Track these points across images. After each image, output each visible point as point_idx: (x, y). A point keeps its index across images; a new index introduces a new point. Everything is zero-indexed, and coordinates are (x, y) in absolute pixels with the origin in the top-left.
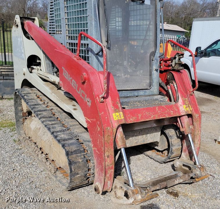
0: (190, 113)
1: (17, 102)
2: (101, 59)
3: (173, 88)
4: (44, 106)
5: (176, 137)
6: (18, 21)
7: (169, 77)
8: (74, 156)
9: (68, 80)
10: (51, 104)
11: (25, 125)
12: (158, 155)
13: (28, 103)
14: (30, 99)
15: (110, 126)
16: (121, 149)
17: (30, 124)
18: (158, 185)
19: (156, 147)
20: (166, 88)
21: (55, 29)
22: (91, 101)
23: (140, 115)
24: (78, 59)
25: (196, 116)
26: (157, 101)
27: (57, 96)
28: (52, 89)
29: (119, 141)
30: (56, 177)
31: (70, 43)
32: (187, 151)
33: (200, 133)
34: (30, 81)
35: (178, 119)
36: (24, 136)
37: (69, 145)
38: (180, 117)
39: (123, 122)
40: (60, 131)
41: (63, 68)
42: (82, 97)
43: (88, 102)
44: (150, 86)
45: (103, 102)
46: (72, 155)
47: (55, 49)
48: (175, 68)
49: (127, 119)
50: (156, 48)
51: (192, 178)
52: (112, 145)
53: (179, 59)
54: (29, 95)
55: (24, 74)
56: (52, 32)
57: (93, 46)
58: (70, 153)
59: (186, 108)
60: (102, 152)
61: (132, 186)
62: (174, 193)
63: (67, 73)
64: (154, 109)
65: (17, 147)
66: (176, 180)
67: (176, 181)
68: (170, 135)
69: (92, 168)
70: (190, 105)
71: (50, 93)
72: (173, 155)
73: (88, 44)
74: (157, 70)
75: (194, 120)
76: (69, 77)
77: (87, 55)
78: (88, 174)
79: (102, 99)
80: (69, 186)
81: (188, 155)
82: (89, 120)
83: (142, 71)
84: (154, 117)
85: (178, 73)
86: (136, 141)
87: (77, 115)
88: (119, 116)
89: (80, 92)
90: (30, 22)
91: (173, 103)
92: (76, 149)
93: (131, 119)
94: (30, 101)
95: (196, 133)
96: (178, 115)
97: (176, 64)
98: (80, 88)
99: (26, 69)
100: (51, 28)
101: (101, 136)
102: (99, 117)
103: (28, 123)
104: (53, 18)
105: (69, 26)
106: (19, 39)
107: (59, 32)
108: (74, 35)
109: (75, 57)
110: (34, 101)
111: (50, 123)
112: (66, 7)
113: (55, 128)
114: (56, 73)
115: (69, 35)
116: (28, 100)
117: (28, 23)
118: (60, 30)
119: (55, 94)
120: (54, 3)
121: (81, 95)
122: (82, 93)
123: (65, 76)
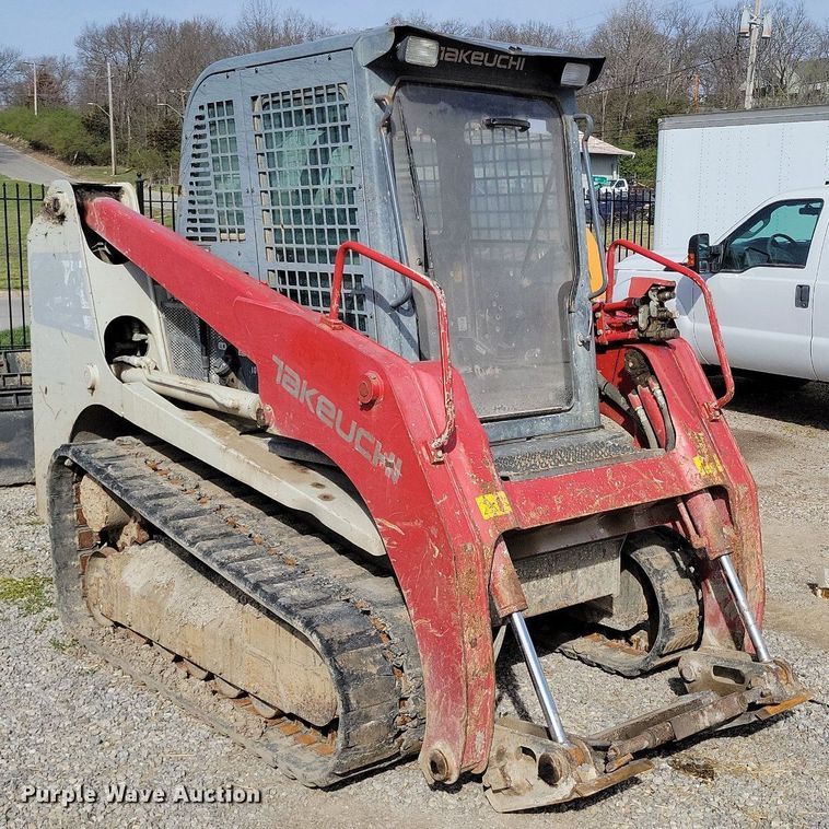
0: (718, 481)
1: (59, 493)
2: (410, 322)
3: (650, 399)
4: (191, 498)
5: (676, 575)
6: (67, 200)
7: (631, 365)
8: (352, 654)
9: (302, 400)
10: (209, 488)
11: (98, 579)
12: (615, 649)
13: (127, 491)
14: (131, 478)
15: (473, 540)
16: (510, 616)
17: (121, 571)
18: (645, 733)
19: (604, 619)
20: (622, 401)
21: (216, 225)
22: (400, 462)
23: (558, 500)
24: (334, 329)
25: (738, 491)
26: (603, 450)
27: (250, 459)
28: (219, 433)
29: (502, 588)
30: (272, 748)
31: (281, 274)
32: (722, 618)
33: (759, 550)
34: (121, 415)
35: (681, 506)
37: (328, 621)
38: (685, 498)
39: (511, 525)
40: (281, 579)
41: (275, 358)
42: (364, 453)
43: (391, 465)
44: (569, 402)
45: (442, 462)
46: (343, 652)
47: (238, 298)
48: (648, 335)
49: (519, 514)
50: (579, 269)
51: (753, 707)
52: (482, 604)
53: (661, 304)
54: (120, 462)
55: (92, 389)
56: (200, 234)
57: (381, 282)
58: (336, 647)
59: (704, 464)
60: (453, 629)
61: (560, 739)
62: (698, 766)
63: (297, 377)
64: (601, 474)
65: (77, 667)
66: (703, 715)
67: (701, 717)
68: (656, 567)
69: (412, 695)
70: (715, 456)
71: (221, 449)
72: (673, 641)
73: (362, 276)
74: (586, 344)
75: (735, 508)
76: (304, 388)
77: (356, 312)
78: (399, 719)
79: (440, 453)
80: (337, 766)
81: (727, 632)
82: (393, 527)
83: (538, 350)
84: (604, 504)
85: (663, 350)
86: (541, 597)
87: (340, 517)
88: (496, 506)
89: (355, 436)
90: (108, 199)
91: (656, 451)
92: (354, 631)
93: (533, 515)
94: (134, 482)
95: (747, 550)
96: (680, 493)
97: (650, 319)
98: (354, 424)
99: (100, 370)
100: (194, 221)
101: (447, 576)
102: (435, 511)
103: (113, 568)
104: (205, 188)
105: (276, 215)
106: (66, 263)
107: (233, 236)
108: (299, 246)
109: (322, 321)
110: (146, 482)
111: (235, 554)
112: (262, 154)
113: (259, 569)
114: (223, 376)
115: (279, 245)
116: (122, 482)
117: (100, 207)
118: (236, 227)
119: (237, 450)
120: (209, 137)
121: (358, 448)
122: (363, 437)
123: (284, 385)
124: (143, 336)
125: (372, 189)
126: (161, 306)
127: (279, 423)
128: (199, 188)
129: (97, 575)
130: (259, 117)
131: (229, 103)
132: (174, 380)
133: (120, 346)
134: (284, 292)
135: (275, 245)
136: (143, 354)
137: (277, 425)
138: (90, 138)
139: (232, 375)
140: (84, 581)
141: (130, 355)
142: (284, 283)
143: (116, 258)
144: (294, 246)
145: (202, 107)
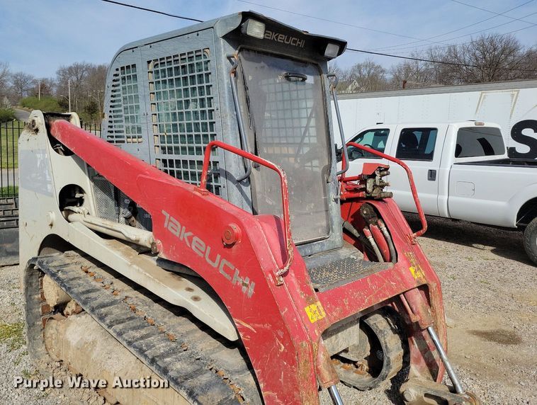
0: (424, 282)
1: (31, 284)
2: (247, 190)
3: (378, 232)
4: (108, 292)
5: (391, 332)
6: (40, 121)
7: (365, 212)
9: (181, 238)
11: (52, 334)
12: (349, 370)
13: (69, 288)
14: (73, 279)
15: (306, 339)
16: (330, 387)
17: (65, 331)
19: (343, 353)
20: (354, 232)
21: (125, 134)
22: (253, 284)
23: (346, 302)
24: (203, 195)
27: (146, 271)
28: (127, 254)
29: (323, 369)
31: (164, 161)
32: (423, 360)
34: (67, 240)
36: (46, 358)
37: (204, 391)
39: (327, 325)
40: (168, 354)
41: (163, 212)
42: (226, 276)
43: (247, 286)
45: (282, 284)
47: (141, 175)
48: (373, 195)
50: (331, 158)
53: (381, 178)
54: (66, 268)
55: (51, 225)
56: (115, 139)
57: (231, 166)
59: (415, 272)
60: (296, 404)
63: (178, 224)
68: (381, 328)
70: (419, 267)
71: (128, 265)
73: (218, 162)
74: (336, 200)
75: (432, 296)
76: (183, 231)
77: (213, 184)
79: (281, 279)
81: (427, 369)
82: (247, 326)
83: (313, 204)
84: (369, 301)
85: (382, 204)
87: (207, 314)
88: (317, 312)
89: (220, 264)
93: (335, 314)
94: (74, 282)
97: (375, 186)
98: (219, 257)
99: (56, 215)
100: (111, 132)
101: (291, 365)
102: (282, 320)
103: (61, 329)
104: (118, 114)
105: (161, 127)
106: (38, 156)
107: (134, 140)
108: (176, 145)
109: (195, 189)
110: (81, 282)
111: (137, 334)
112: (154, 93)
113: (154, 346)
114: (127, 219)
115: (163, 145)
116: (68, 282)
117: (58, 125)
118: (137, 135)
119: (138, 265)
120: (121, 86)
121: (221, 272)
122: (225, 265)
123: (170, 229)
124: (81, 195)
125: (225, 111)
126: (92, 179)
127: (166, 251)
128: (115, 114)
129: (52, 331)
130: (152, 72)
131: (134, 66)
132: (99, 221)
133: (68, 200)
134: (166, 171)
135: (160, 145)
136: (81, 205)
137: (165, 253)
138: (61, 109)
139: (133, 218)
140: (44, 333)
141: (73, 206)
142: (166, 166)
143: (67, 152)
144: (173, 145)
145: (117, 70)
